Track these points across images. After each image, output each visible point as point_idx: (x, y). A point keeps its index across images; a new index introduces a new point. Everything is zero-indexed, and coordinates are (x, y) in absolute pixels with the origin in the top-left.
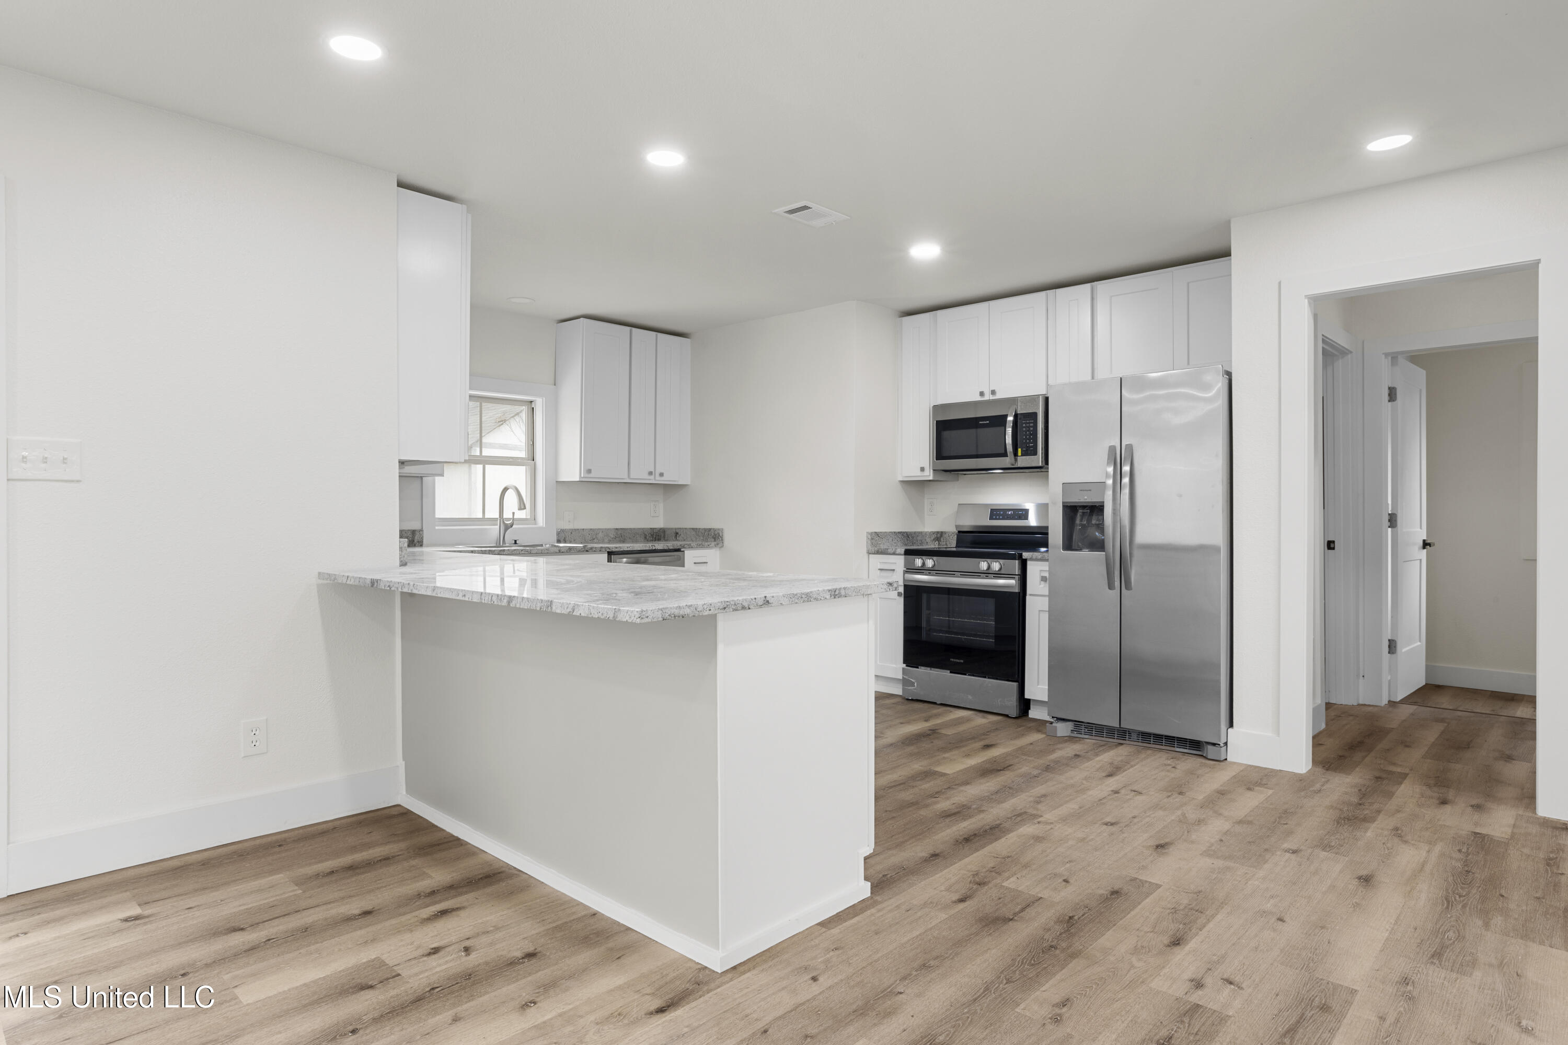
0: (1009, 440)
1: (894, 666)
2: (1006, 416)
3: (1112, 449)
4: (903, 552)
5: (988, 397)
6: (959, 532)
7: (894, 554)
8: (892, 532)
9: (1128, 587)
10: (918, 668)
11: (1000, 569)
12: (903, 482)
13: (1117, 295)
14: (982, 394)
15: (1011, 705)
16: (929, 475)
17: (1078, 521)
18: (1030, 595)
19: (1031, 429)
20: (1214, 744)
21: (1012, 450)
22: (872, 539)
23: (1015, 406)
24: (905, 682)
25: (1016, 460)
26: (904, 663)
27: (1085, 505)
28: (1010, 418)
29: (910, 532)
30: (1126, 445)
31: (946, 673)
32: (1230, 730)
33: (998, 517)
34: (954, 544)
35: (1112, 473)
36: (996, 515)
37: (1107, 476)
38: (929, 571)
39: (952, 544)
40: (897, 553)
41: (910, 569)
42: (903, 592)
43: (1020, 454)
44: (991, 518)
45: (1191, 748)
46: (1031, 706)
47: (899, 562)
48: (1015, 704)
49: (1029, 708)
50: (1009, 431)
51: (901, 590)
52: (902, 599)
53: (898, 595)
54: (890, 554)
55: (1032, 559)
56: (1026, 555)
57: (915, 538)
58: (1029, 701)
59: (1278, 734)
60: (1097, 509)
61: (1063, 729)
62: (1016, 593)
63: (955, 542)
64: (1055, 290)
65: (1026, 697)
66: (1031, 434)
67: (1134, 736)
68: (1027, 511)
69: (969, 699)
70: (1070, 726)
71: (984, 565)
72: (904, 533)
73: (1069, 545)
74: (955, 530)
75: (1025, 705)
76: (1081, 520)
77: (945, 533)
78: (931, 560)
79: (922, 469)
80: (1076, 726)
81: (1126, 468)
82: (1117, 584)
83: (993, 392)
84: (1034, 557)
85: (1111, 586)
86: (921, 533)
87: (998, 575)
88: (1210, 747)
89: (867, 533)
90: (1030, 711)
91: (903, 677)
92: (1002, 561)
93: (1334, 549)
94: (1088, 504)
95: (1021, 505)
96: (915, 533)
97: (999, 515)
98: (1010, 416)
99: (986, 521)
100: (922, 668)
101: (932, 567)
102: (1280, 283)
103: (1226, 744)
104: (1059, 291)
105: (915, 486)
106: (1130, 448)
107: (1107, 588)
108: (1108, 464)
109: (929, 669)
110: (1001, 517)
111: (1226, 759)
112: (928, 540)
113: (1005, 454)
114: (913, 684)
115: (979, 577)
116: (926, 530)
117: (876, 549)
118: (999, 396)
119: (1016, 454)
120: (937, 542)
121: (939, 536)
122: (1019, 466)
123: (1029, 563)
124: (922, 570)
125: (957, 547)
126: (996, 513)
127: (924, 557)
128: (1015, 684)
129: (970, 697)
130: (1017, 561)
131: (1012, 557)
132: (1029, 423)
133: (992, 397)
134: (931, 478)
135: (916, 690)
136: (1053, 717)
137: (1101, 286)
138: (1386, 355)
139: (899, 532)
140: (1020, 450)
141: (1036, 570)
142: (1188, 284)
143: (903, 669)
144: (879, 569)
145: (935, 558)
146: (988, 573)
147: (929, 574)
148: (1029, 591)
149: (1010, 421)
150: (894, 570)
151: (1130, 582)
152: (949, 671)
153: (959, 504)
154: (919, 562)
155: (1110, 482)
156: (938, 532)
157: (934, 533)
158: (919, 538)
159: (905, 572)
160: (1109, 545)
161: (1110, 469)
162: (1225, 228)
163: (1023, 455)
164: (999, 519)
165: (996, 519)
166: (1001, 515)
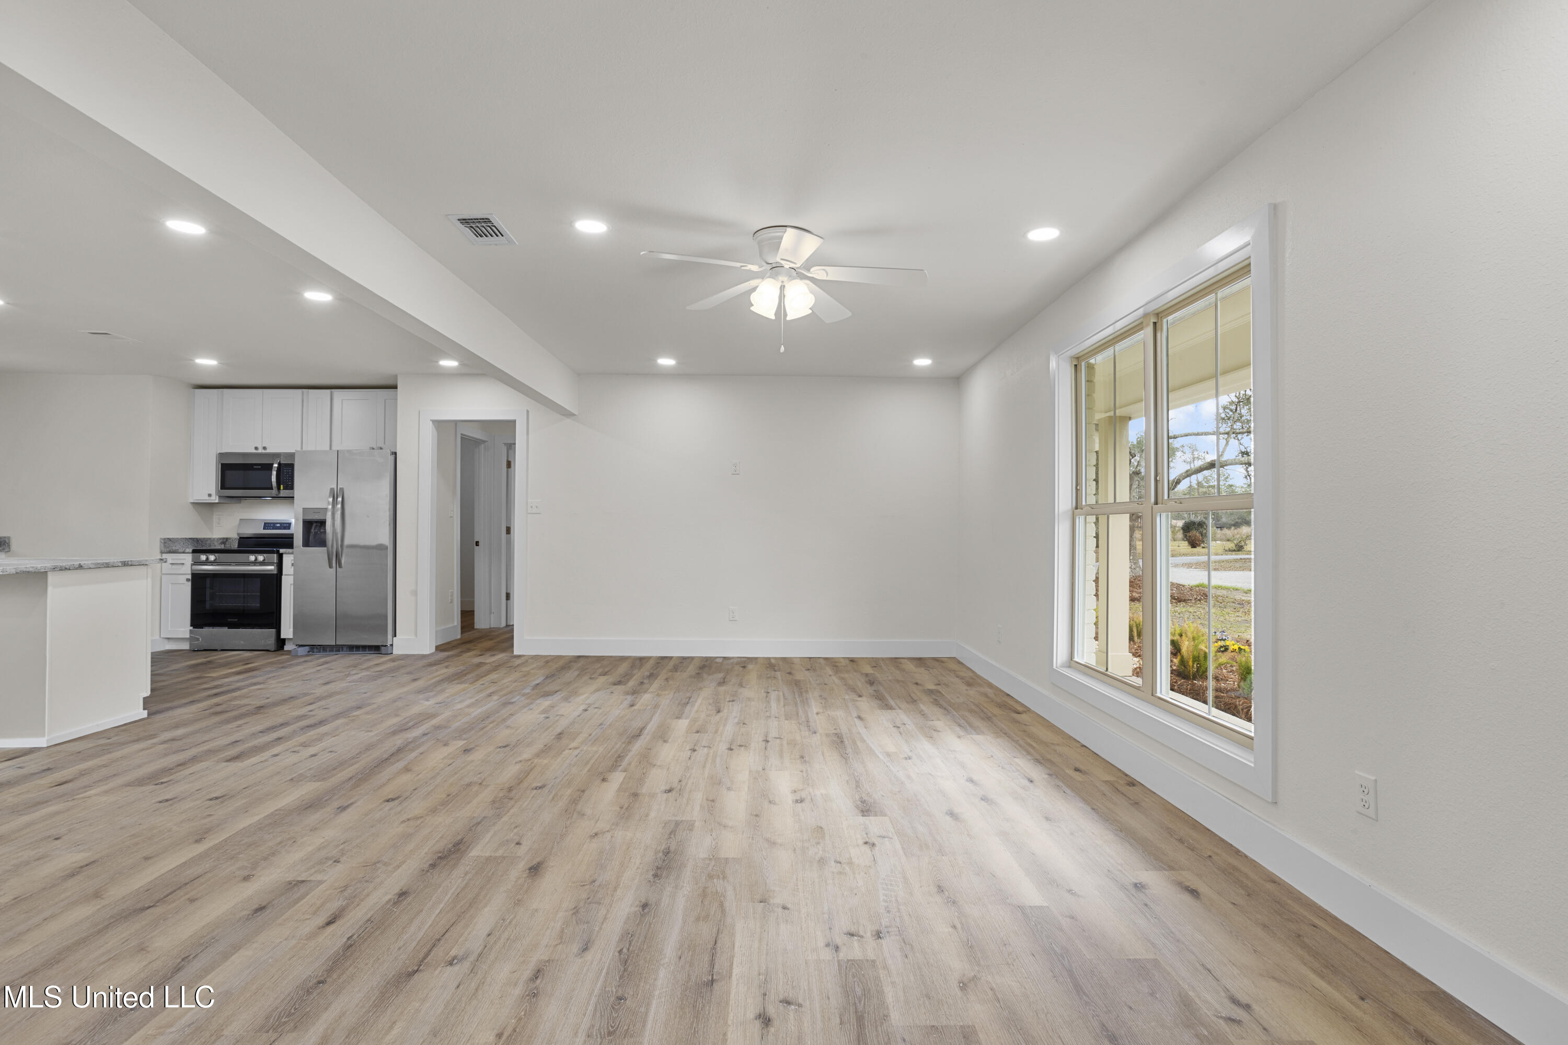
0: (274, 479)
1: (183, 629)
2: (273, 464)
3: (332, 490)
4: (191, 551)
5: (260, 451)
6: (240, 538)
7: (184, 553)
8: (183, 538)
9: (340, 566)
10: (202, 628)
11: (264, 560)
12: (193, 503)
13: (348, 400)
14: (256, 448)
15: (271, 642)
16: (215, 499)
17: (312, 530)
18: (286, 575)
19: (290, 473)
20: (385, 646)
21: (276, 485)
22: (165, 543)
23: (279, 459)
24: (191, 639)
25: (280, 492)
26: (191, 626)
27: (315, 521)
28: (276, 465)
29: (200, 538)
30: (340, 488)
31: (225, 629)
32: (394, 638)
34: (237, 547)
35: (331, 502)
36: (268, 526)
37: (329, 503)
38: (212, 563)
39: (235, 546)
40: (187, 552)
41: (196, 562)
42: (190, 578)
43: (282, 488)
44: (264, 528)
45: (375, 650)
46: (286, 643)
47: (188, 559)
48: (274, 642)
49: (285, 644)
50: (274, 473)
51: (190, 577)
52: (190, 584)
53: (187, 581)
54: (180, 553)
55: (286, 553)
56: (281, 551)
57: (204, 542)
58: (284, 640)
59: (416, 637)
60: (322, 523)
61: (302, 651)
62: (274, 574)
63: (237, 544)
64: (307, 390)
65: (282, 637)
66: (289, 477)
67: (345, 649)
68: (290, 524)
69: (241, 644)
70: (307, 648)
71: (252, 558)
72: (194, 538)
73: (306, 543)
74: (236, 536)
75: (281, 643)
76: (315, 529)
77: (230, 539)
78: (213, 556)
79: (210, 495)
80: (311, 648)
81: (340, 499)
82: (334, 565)
83: (265, 448)
84: (287, 552)
85: (331, 566)
86: (210, 539)
87: (263, 563)
88: (383, 648)
89: (160, 538)
90: (285, 646)
91: (190, 636)
92: (265, 555)
93: (478, 545)
94: (317, 521)
95: (288, 520)
96: (204, 539)
97: (270, 527)
98: (276, 463)
99: (261, 531)
100: (206, 628)
101: (214, 560)
102: (419, 411)
103: (392, 645)
104: (310, 391)
105: (203, 507)
106: (342, 490)
107: (328, 566)
108: (330, 497)
109: (211, 628)
111: (392, 653)
112: (216, 543)
113: (271, 488)
114: (198, 639)
115: (249, 565)
116: (214, 537)
117: (168, 550)
118: (268, 451)
119: (279, 489)
120: (220, 544)
121: (225, 541)
122: (281, 496)
123: (284, 555)
124: (207, 562)
125: (238, 547)
126: (267, 525)
127: (207, 554)
128: (274, 630)
129: (242, 642)
130: (275, 555)
131: (272, 552)
132: (288, 470)
133: (263, 451)
134: (217, 501)
135: (201, 643)
136: (296, 645)
137: (336, 393)
138: (505, 444)
139: (190, 538)
140: (280, 486)
141: (288, 560)
142: (385, 400)
143: (190, 630)
144: (171, 564)
145: (216, 555)
146: (255, 563)
147: (212, 565)
148: (284, 572)
149: (275, 467)
150: (183, 564)
151: (341, 564)
152: (227, 628)
153: (241, 519)
154: (203, 557)
155: (330, 507)
156: (224, 538)
157: (221, 539)
158: (208, 542)
159: (192, 565)
160: (329, 543)
161: (331, 500)
162: (396, 377)
163: (284, 489)
164: (270, 529)
165: (268, 529)
166: (272, 527)
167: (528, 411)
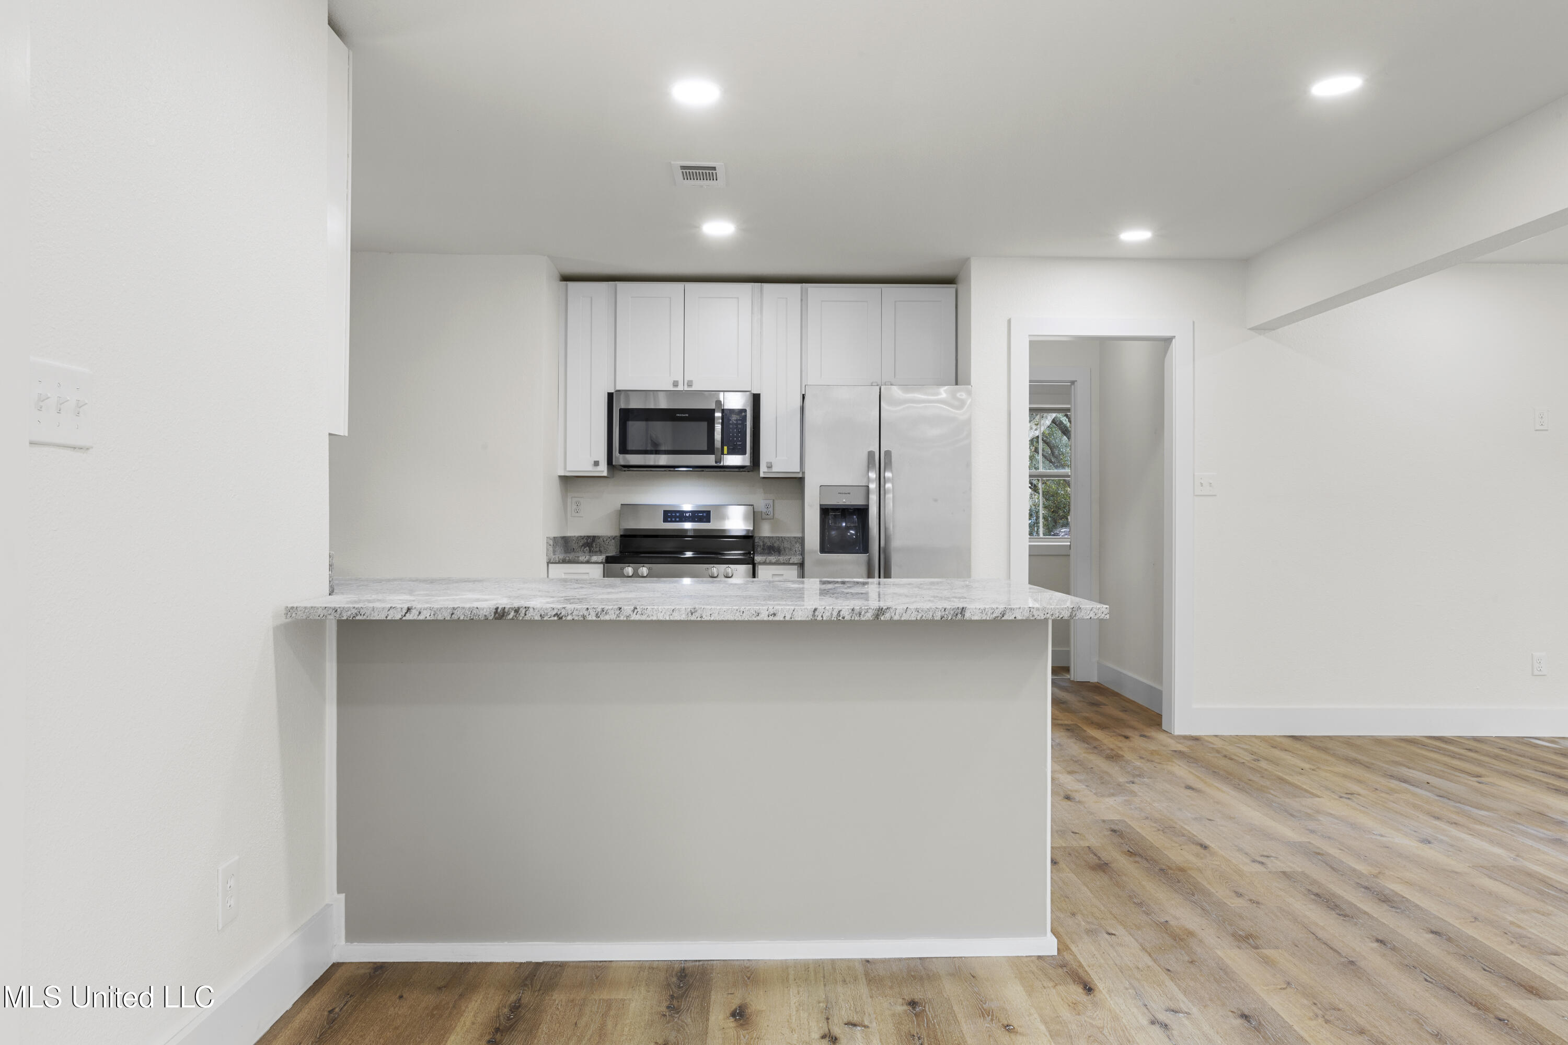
0: (717, 436)
2: (711, 411)
3: (871, 454)
4: (602, 560)
5: (682, 388)
6: (621, 535)
7: (588, 562)
12: (563, 477)
13: (828, 301)
14: (675, 383)
16: (600, 470)
19: (740, 426)
21: (718, 448)
22: (554, 546)
25: (721, 458)
27: (837, 507)
28: (718, 414)
30: (885, 452)
33: (673, 519)
35: (874, 475)
36: (671, 517)
37: (867, 477)
39: (616, 550)
40: (593, 561)
43: (725, 452)
44: (665, 520)
50: (718, 427)
54: (582, 563)
55: (765, 563)
56: (758, 559)
60: (855, 512)
63: (618, 548)
64: (760, 284)
66: (739, 432)
71: (714, 571)
77: (599, 537)
78: (643, 568)
79: (594, 465)
81: (889, 474)
83: (690, 384)
84: (768, 561)
89: (547, 538)
94: (840, 507)
97: (676, 517)
98: (716, 412)
99: (660, 524)
102: (1009, 321)
104: (765, 285)
108: (868, 468)
110: (678, 519)
113: (711, 452)
117: (560, 557)
118: (693, 388)
119: (722, 452)
120: (587, 548)
122: (721, 464)
123: (760, 567)
126: (671, 515)
132: (737, 420)
133: (687, 389)
134: (605, 474)
137: (812, 288)
140: (725, 448)
142: (895, 302)
149: (718, 417)
153: (622, 504)
154: (629, 570)
155: (873, 486)
156: (589, 537)
157: (583, 538)
160: (873, 547)
161: (869, 473)
163: (728, 454)
164: (676, 521)
165: (671, 521)
166: (678, 517)
167: (1194, 322)
